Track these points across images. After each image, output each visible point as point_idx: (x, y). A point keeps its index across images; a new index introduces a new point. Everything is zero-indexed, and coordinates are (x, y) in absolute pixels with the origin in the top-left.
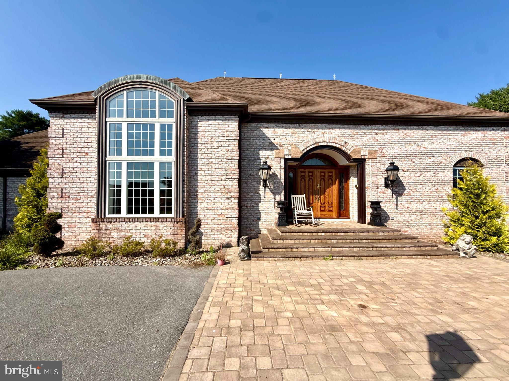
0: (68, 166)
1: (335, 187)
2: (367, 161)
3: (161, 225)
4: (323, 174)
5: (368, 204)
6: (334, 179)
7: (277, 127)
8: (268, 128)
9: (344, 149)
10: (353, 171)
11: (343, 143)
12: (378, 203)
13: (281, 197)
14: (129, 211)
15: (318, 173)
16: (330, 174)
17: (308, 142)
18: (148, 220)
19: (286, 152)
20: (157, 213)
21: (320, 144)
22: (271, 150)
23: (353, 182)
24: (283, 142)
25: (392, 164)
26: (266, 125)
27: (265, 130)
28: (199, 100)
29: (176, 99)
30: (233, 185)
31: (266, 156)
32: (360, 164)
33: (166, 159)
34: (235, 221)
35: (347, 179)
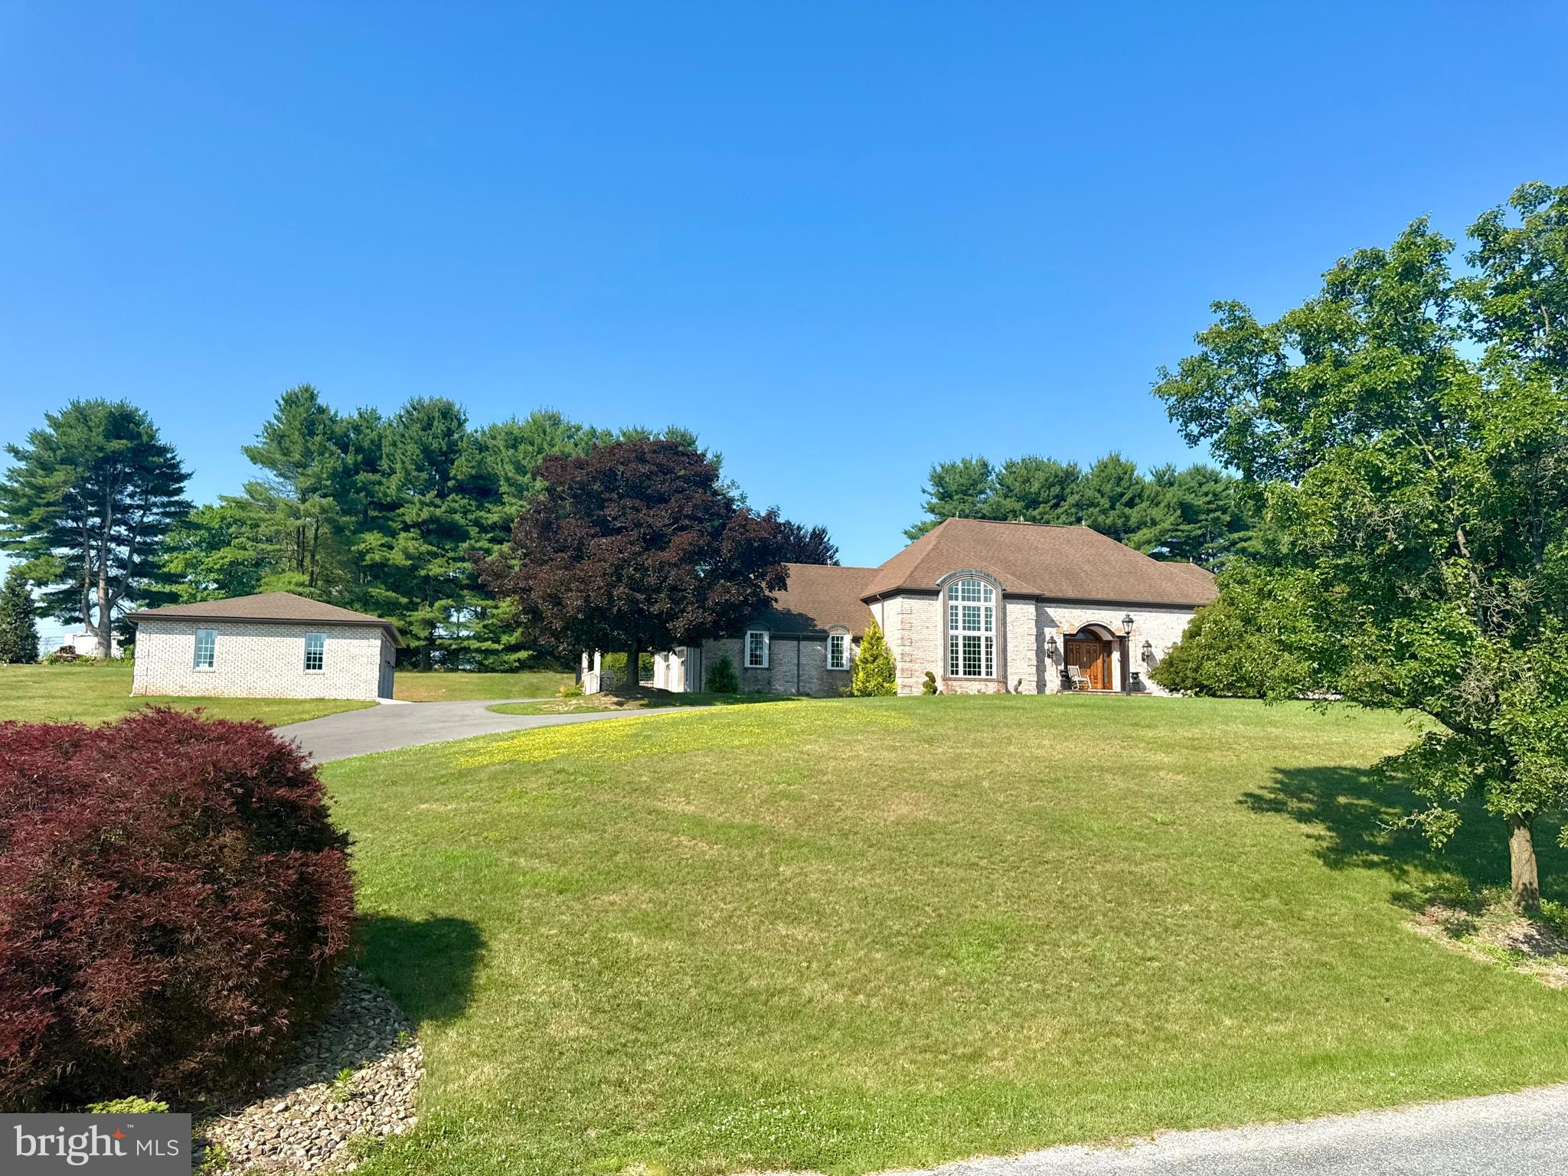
0: (915, 637)
1: (1100, 661)
3: (989, 684)
4: (1091, 649)
6: (1098, 652)
7: (1057, 607)
9: (1109, 627)
11: (1108, 622)
12: (1137, 674)
13: (1062, 667)
14: (965, 673)
15: (1084, 646)
16: (1095, 648)
17: (1081, 621)
18: (980, 680)
19: (1065, 628)
20: (983, 675)
21: (1091, 623)
22: (1053, 627)
23: (1116, 656)
24: (1062, 620)
25: (1147, 642)
26: (1048, 606)
27: (1047, 609)
28: (1009, 590)
29: (996, 588)
30: (1032, 655)
31: (1049, 632)
32: (1123, 641)
33: (988, 634)
34: (1035, 684)
35: (1109, 653)
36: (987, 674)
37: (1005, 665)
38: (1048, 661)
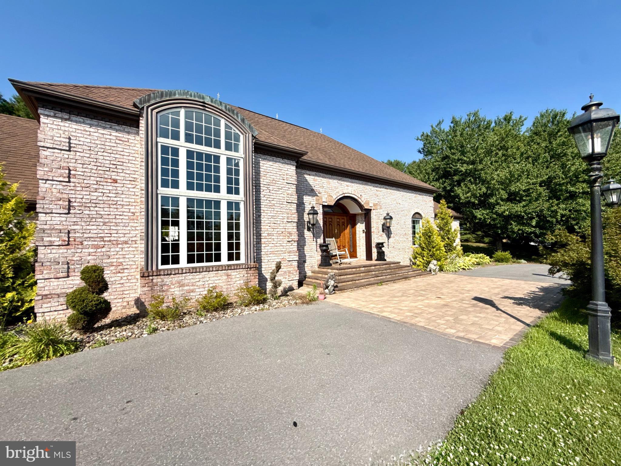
1: (347, 232)
2: (372, 211)
3: (233, 273)
4: (338, 220)
5: (374, 245)
6: (346, 225)
7: (316, 175)
8: (309, 175)
9: (360, 200)
10: (362, 218)
11: (359, 196)
12: (381, 244)
13: (321, 240)
14: (190, 259)
15: (335, 219)
16: (343, 220)
17: (338, 192)
18: (218, 269)
19: (324, 200)
20: (223, 261)
21: (346, 195)
22: (313, 196)
23: (360, 227)
24: (321, 190)
25: (388, 214)
26: (308, 172)
28: (264, 141)
29: (244, 133)
30: (293, 228)
31: (309, 201)
32: (367, 213)
33: (233, 197)
34: (295, 264)
35: (354, 225)
36: (230, 258)
37: (258, 242)
38: (308, 235)
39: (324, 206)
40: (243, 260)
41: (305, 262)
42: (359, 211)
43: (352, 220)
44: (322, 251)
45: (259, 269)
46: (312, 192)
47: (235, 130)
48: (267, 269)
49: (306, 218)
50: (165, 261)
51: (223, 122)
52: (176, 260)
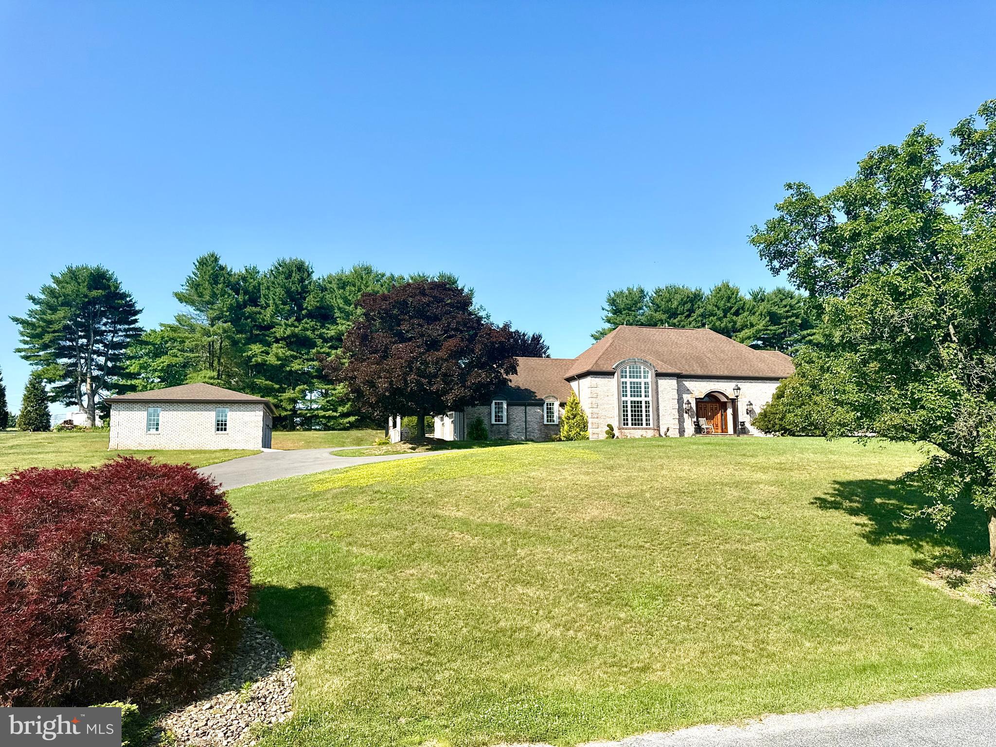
0: (600, 402)
1: (719, 415)
3: (648, 431)
4: (712, 406)
5: (738, 423)
6: (718, 409)
7: (691, 381)
8: (686, 381)
9: (725, 393)
10: (729, 405)
11: (724, 390)
12: (744, 422)
13: (695, 419)
14: (632, 425)
16: (716, 407)
17: (707, 389)
18: (643, 429)
19: (696, 394)
20: (644, 426)
21: (713, 390)
22: (689, 393)
23: (730, 411)
24: (694, 389)
25: (750, 402)
28: (660, 371)
29: (651, 370)
30: (676, 412)
31: (686, 397)
32: (734, 401)
33: (647, 399)
34: (678, 430)
35: (726, 410)
36: (647, 425)
37: (658, 419)
38: (686, 416)
39: (696, 399)
40: (651, 426)
41: (684, 431)
42: (726, 400)
43: (724, 406)
44: (695, 425)
45: (659, 430)
46: (688, 391)
47: (647, 369)
48: (663, 431)
49: (685, 406)
50: (624, 425)
51: (642, 367)
52: (627, 424)
